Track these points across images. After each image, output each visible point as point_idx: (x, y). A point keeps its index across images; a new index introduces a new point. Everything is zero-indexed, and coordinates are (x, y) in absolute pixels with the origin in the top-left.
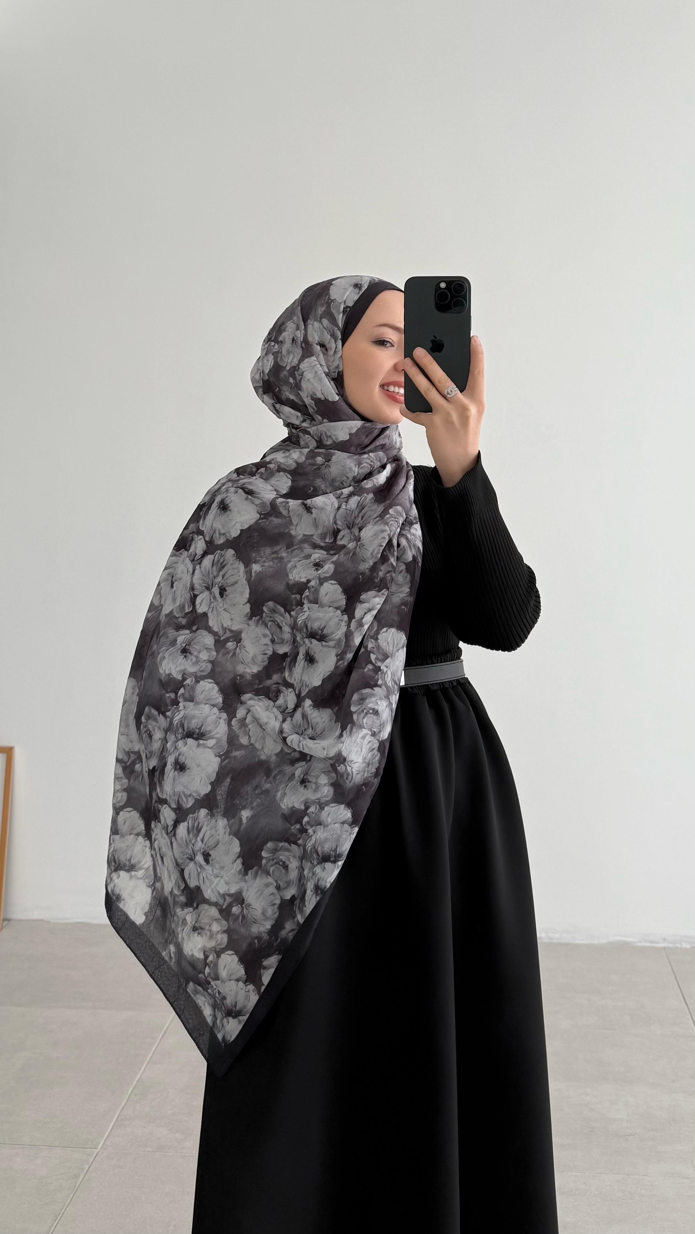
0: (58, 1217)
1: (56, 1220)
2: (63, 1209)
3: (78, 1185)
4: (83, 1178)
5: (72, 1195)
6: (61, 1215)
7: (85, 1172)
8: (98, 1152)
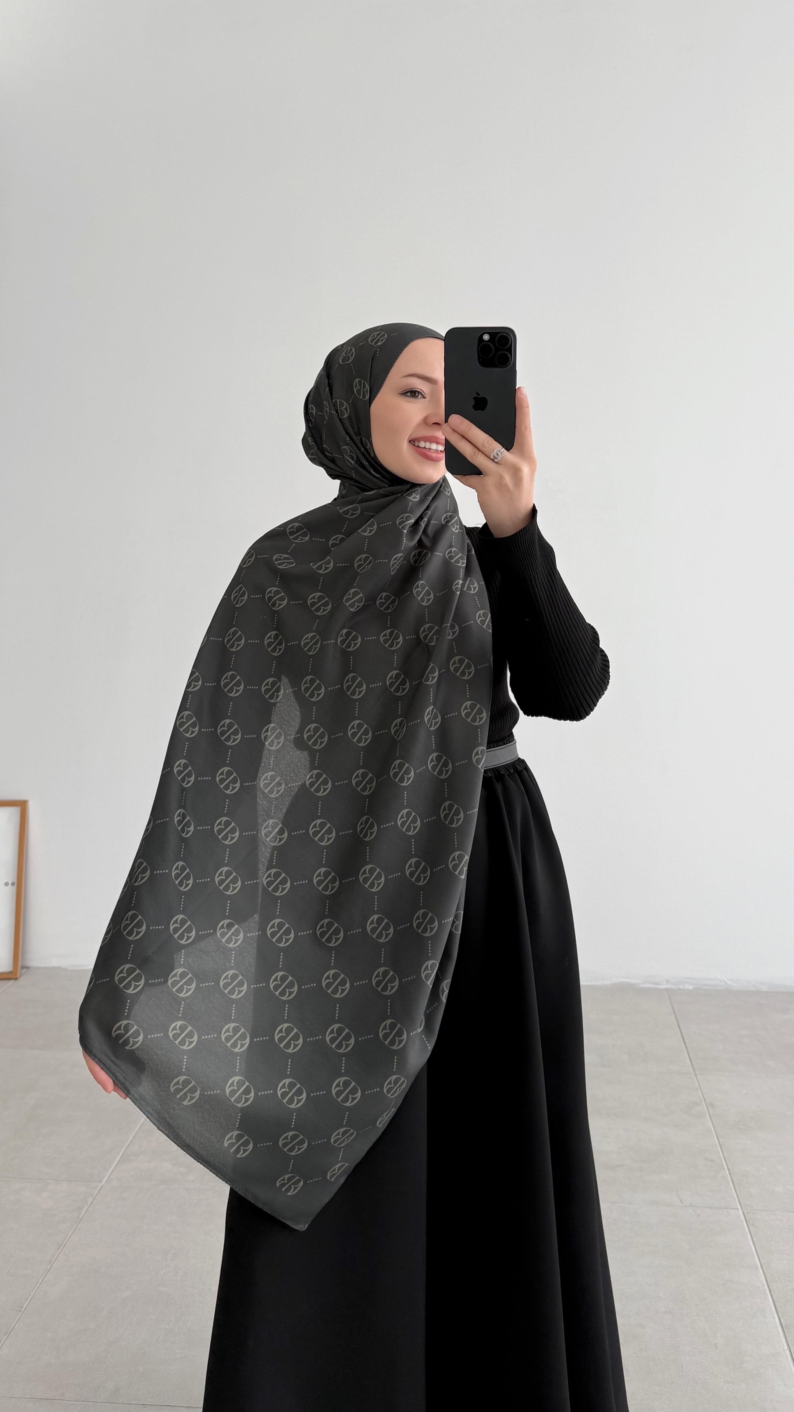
0: (61, 1246)
1: (59, 1249)
2: (66, 1239)
3: (81, 1217)
4: (88, 1209)
5: (75, 1226)
6: (63, 1245)
7: (89, 1204)
8: (102, 1186)
